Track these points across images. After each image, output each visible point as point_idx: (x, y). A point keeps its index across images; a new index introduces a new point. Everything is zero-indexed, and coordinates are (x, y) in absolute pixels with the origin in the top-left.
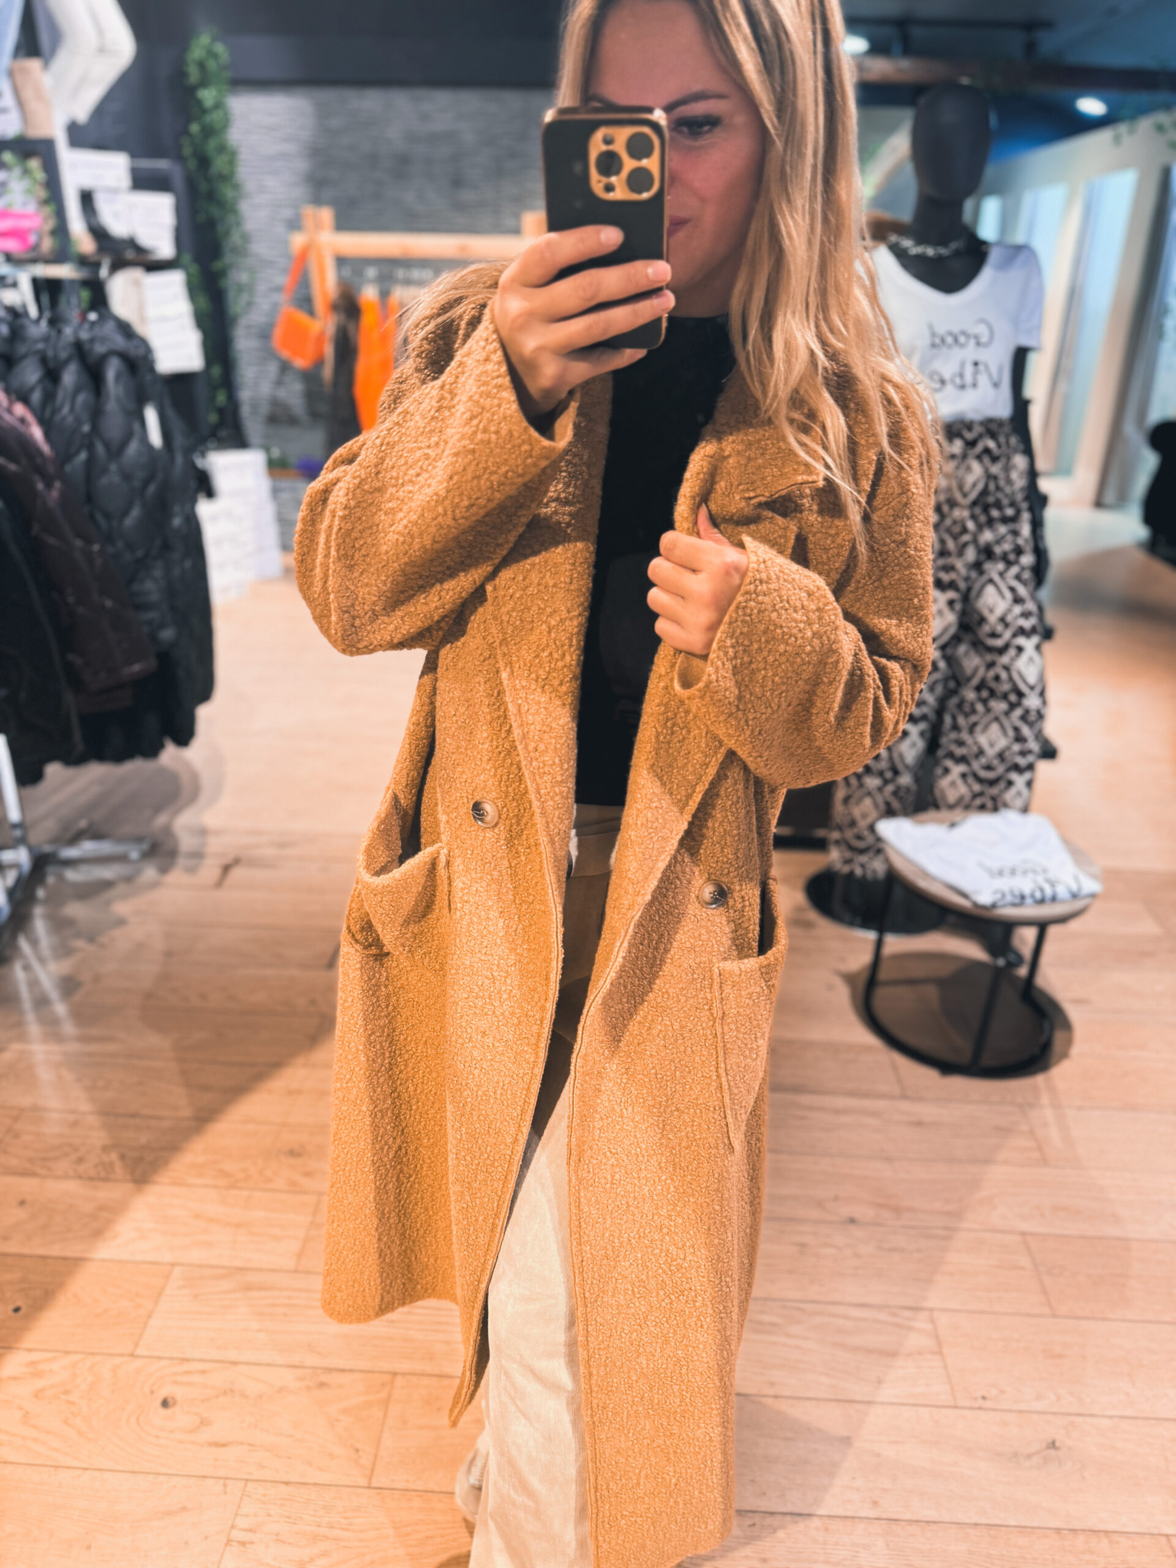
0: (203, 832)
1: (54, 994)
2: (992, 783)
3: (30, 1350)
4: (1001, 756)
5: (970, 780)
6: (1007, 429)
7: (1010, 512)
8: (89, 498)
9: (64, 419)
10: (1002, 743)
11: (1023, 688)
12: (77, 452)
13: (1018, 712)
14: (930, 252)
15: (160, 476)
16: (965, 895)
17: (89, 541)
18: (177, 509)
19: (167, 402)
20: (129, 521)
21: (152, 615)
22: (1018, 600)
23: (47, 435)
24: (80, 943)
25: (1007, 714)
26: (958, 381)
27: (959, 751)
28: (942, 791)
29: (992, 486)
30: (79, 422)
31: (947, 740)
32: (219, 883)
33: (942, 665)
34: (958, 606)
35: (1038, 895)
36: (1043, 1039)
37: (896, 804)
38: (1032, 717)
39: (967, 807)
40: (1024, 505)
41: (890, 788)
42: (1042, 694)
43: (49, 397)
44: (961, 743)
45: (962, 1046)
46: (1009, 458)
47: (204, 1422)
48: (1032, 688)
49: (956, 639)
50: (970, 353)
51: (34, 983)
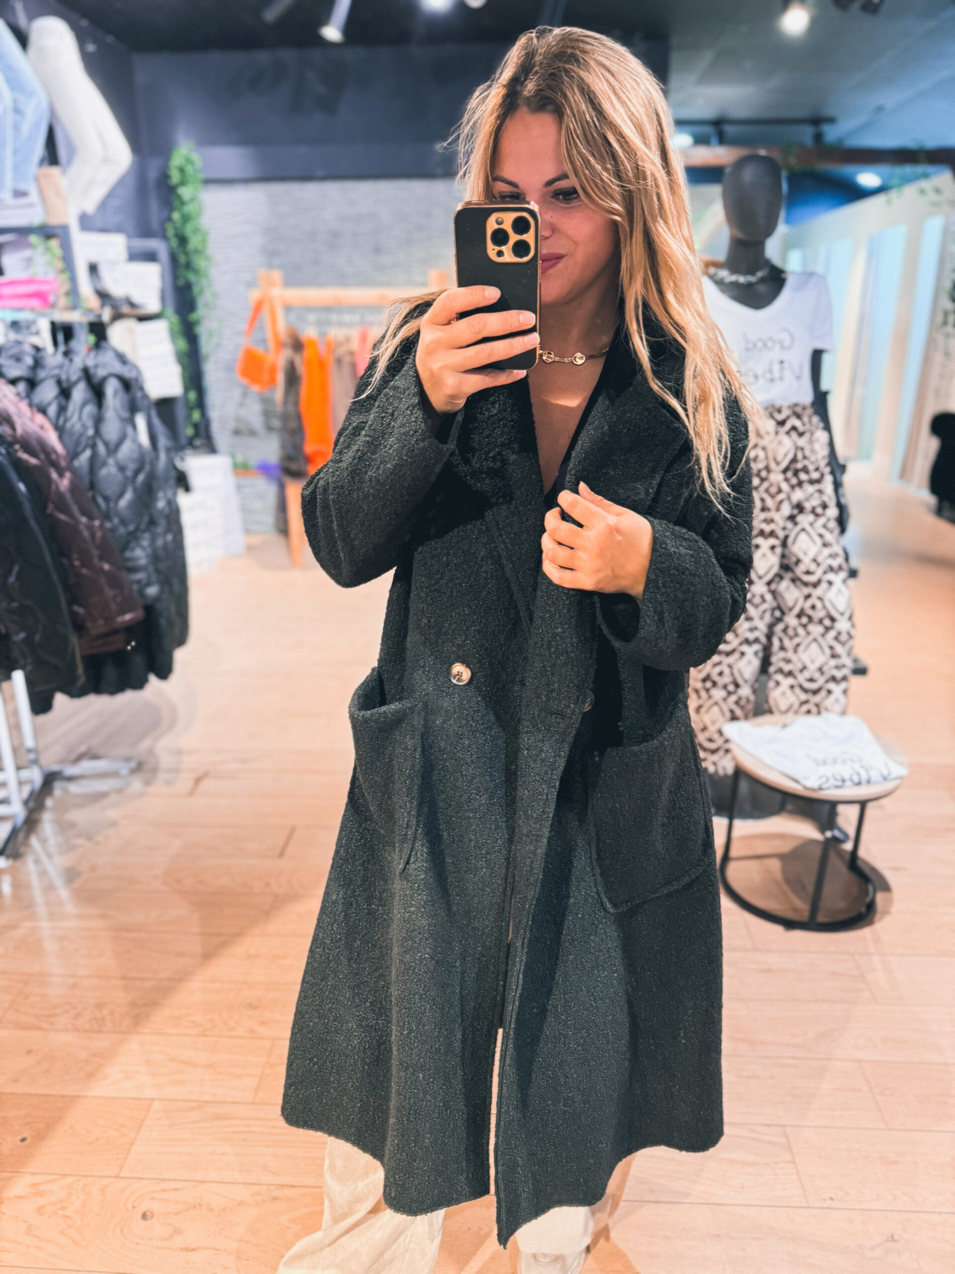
0: (179, 752)
1: (59, 882)
2: (815, 692)
3: (33, 1174)
4: (821, 670)
5: (797, 690)
6: (810, 411)
7: (815, 475)
8: (92, 486)
9: (73, 426)
10: (821, 659)
11: (835, 614)
12: (83, 450)
13: (832, 634)
14: (742, 279)
15: (147, 467)
16: (796, 781)
17: (91, 518)
18: (161, 494)
19: (154, 413)
20: (123, 503)
21: (140, 576)
22: (825, 545)
23: (60, 438)
24: (80, 841)
25: (823, 635)
26: (768, 376)
27: (787, 668)
28: (775, 700)
29: (800, 456)
30: (85, 427)
31: (777, 659)
32: (192, 793)
33: (769, 597)
34: (779, 550)
35: (856, 779)
36: (868, 900)
37: (739, 712)
38: (844, 637)
39: (796, 712)
40: (827, 470)
41: (733, 698)
42: (850, 618)
43: (62, 409)
44: (788, 661)
45: (801, 907)
46: (812, 434)
47: (177, 1231)
48: (842, 614)
49: (779, 577)
50: (776, 354)
51: (43, 873)
